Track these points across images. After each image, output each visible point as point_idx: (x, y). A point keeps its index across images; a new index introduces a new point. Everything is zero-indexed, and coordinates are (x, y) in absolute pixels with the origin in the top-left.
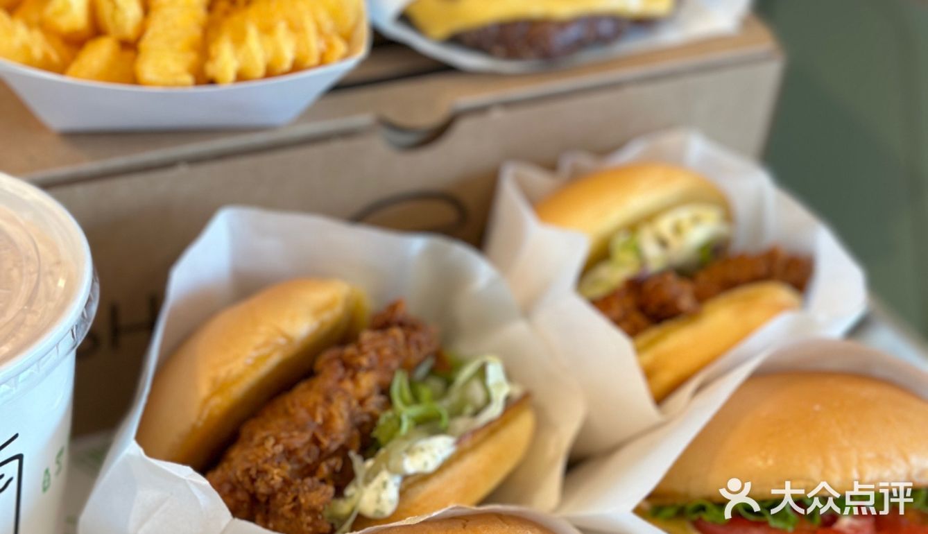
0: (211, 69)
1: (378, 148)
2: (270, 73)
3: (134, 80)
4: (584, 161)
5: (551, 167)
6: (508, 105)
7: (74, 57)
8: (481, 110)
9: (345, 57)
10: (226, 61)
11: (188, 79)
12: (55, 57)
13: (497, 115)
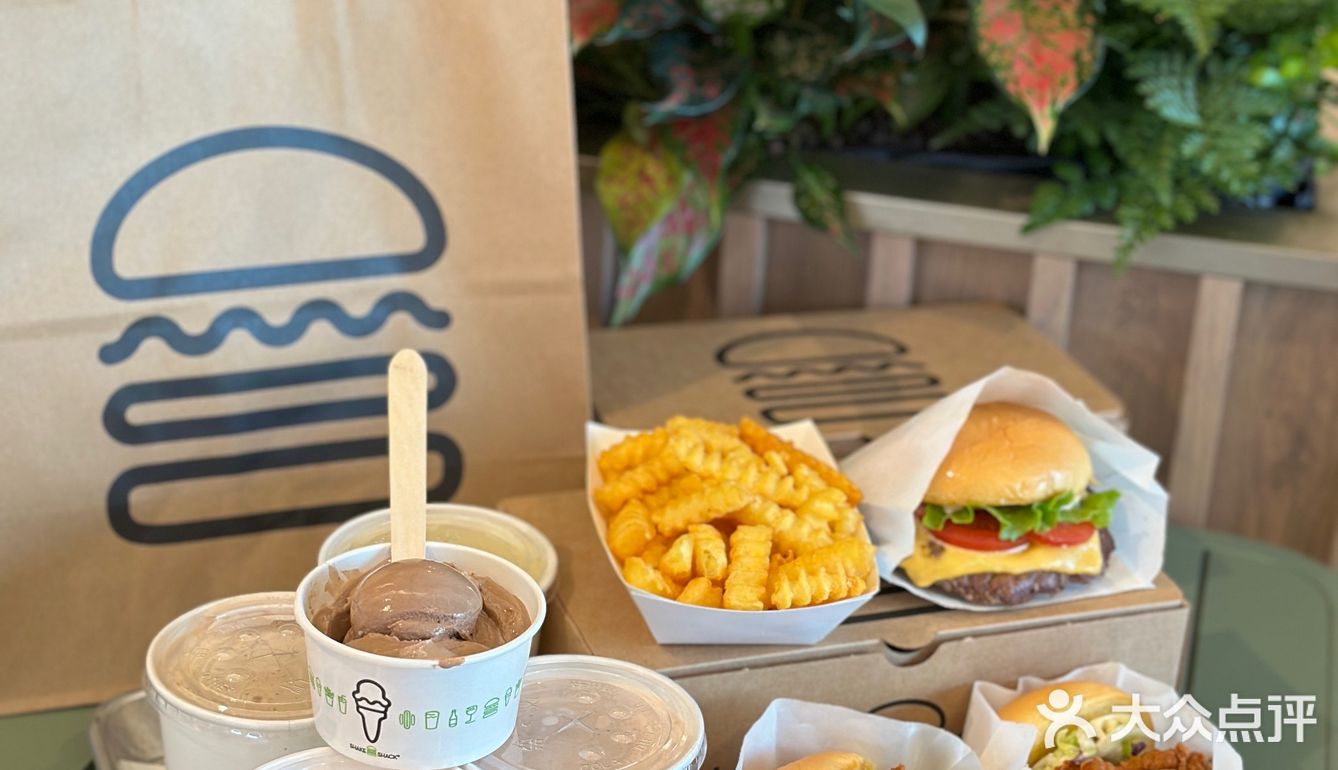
0: (775, 599)
1: (883, 661)
2: (793, 606)
3: (721, 605)
4: (1035, 681)
5: (1012, 686)
6: (975, 635)
7: (681, 592)
8: (959, 638)
9: (864, 592)
10: (785, 593)
11: (760, 605)
12: (669, 591)
13: (969, 640)
